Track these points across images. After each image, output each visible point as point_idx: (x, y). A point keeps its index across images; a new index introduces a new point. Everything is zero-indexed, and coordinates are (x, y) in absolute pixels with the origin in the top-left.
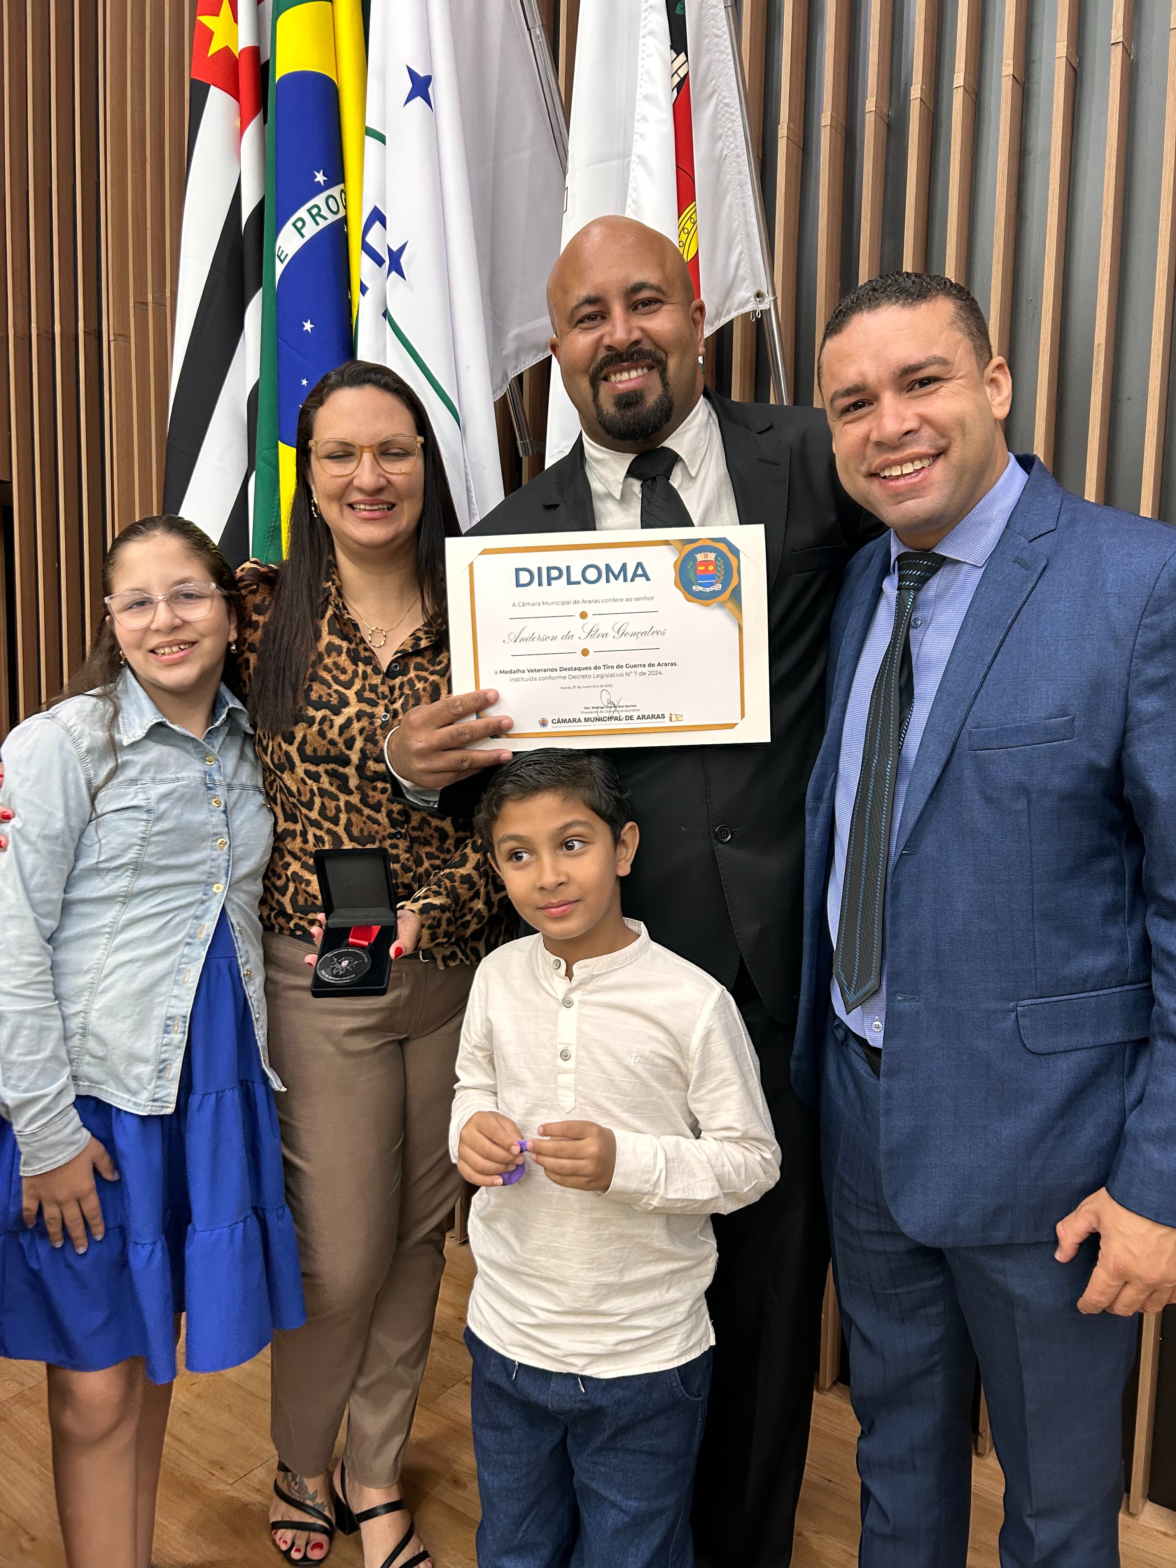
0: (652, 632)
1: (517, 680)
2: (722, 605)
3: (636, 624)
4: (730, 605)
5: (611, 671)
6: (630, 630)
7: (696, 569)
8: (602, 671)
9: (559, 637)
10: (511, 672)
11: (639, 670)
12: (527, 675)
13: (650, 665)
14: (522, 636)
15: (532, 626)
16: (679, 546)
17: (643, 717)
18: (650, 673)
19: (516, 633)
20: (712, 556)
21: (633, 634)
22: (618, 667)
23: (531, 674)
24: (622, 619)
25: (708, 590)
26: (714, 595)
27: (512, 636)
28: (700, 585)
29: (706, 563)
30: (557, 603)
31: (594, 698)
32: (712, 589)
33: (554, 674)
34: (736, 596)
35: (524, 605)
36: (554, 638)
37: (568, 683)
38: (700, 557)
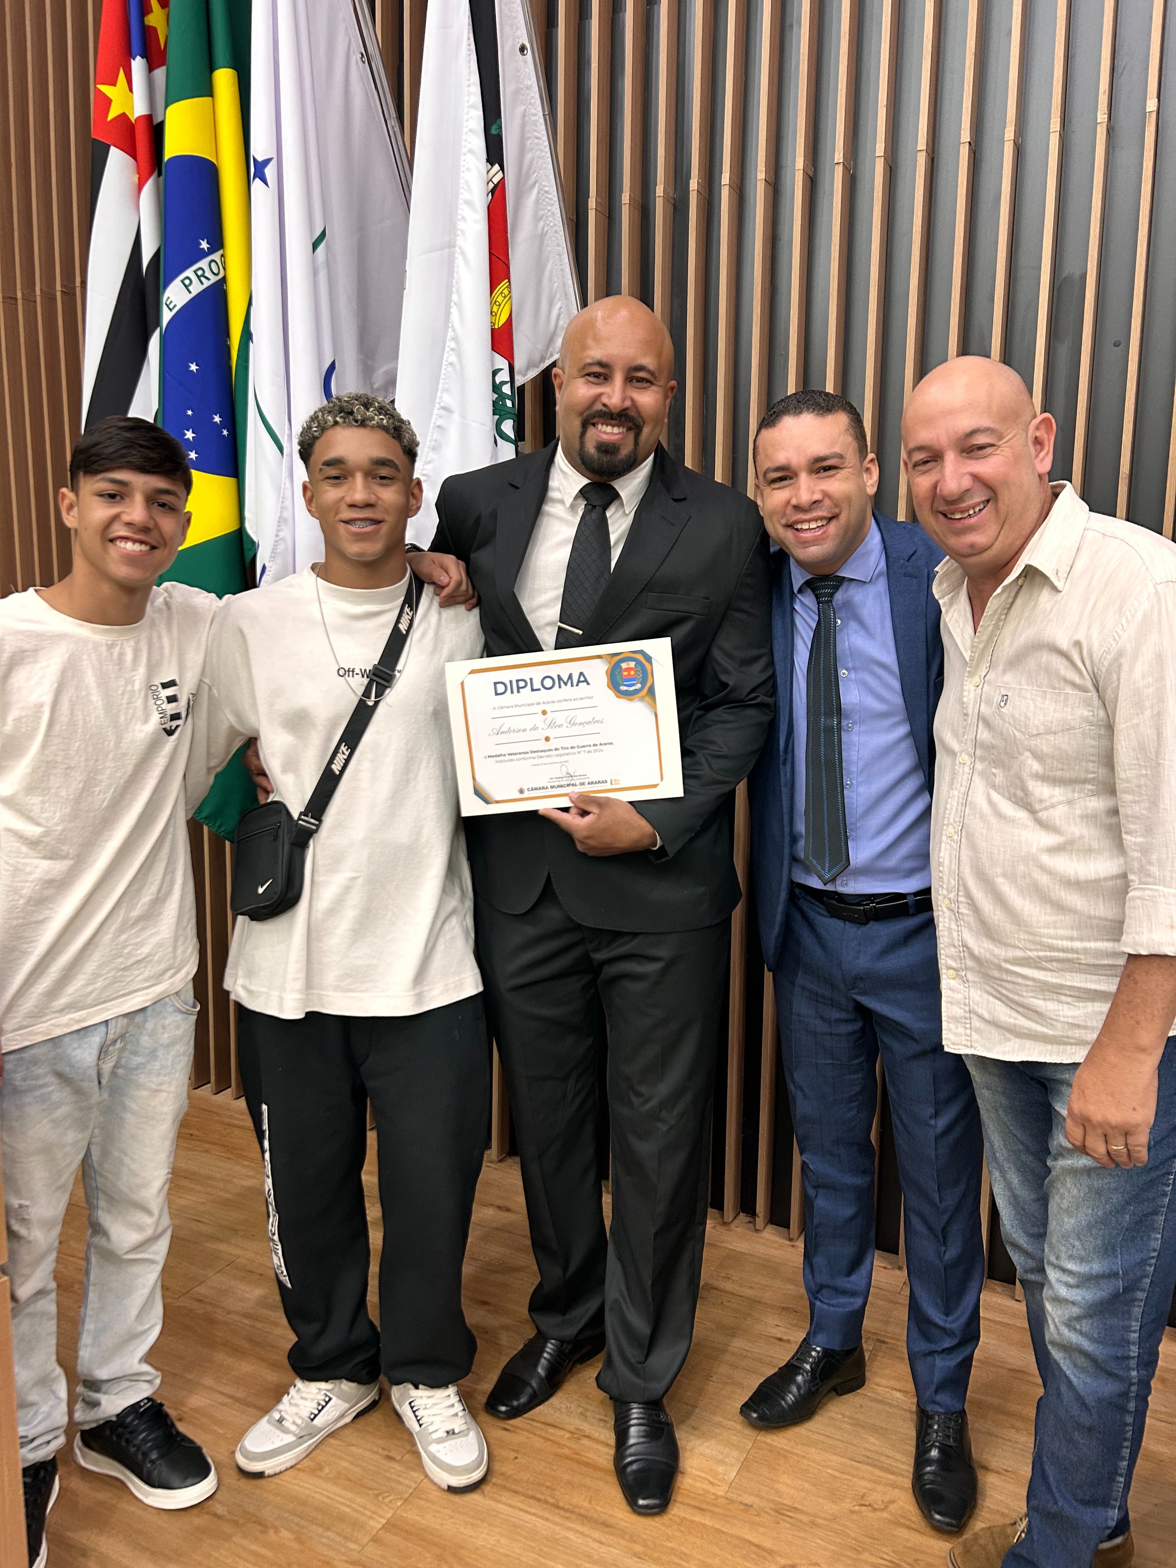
0: (594, 721)
1: (501, 762)
2: (642, 699)
3: (582, 717)
4: (647, 698)
5: (567, 751)
6: (578, 721)
7: (622, 676)
8: (561, 752)
9: (528, 729)
10: (496, 756)
11: (587, 749)
12: (507, 758)
13: (595, 745)
14: (502, 730)
15: (509, 723)
16: (609, 659)
17: (592, 783)
18: (595, 751)
19: (498, 727)
20: (632, 664)
21: (581, 724)
22: (572, 748)
23: (511, 757)
24: (572, 713)
25: (631, 689)
26: (637, 692)
27: (495, 731)
28: (625, 685)
29: (628, 670)
30: (525, 705)
31: (556, 771)
32: (634, 688)
33: (526, 756)
34: (651, 692)
35: (502, 708)
36: (524, 730)
37: (536, 761)
38: (624, 665)
